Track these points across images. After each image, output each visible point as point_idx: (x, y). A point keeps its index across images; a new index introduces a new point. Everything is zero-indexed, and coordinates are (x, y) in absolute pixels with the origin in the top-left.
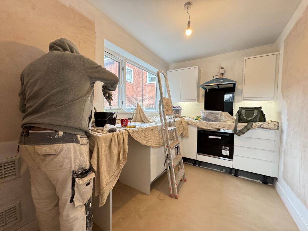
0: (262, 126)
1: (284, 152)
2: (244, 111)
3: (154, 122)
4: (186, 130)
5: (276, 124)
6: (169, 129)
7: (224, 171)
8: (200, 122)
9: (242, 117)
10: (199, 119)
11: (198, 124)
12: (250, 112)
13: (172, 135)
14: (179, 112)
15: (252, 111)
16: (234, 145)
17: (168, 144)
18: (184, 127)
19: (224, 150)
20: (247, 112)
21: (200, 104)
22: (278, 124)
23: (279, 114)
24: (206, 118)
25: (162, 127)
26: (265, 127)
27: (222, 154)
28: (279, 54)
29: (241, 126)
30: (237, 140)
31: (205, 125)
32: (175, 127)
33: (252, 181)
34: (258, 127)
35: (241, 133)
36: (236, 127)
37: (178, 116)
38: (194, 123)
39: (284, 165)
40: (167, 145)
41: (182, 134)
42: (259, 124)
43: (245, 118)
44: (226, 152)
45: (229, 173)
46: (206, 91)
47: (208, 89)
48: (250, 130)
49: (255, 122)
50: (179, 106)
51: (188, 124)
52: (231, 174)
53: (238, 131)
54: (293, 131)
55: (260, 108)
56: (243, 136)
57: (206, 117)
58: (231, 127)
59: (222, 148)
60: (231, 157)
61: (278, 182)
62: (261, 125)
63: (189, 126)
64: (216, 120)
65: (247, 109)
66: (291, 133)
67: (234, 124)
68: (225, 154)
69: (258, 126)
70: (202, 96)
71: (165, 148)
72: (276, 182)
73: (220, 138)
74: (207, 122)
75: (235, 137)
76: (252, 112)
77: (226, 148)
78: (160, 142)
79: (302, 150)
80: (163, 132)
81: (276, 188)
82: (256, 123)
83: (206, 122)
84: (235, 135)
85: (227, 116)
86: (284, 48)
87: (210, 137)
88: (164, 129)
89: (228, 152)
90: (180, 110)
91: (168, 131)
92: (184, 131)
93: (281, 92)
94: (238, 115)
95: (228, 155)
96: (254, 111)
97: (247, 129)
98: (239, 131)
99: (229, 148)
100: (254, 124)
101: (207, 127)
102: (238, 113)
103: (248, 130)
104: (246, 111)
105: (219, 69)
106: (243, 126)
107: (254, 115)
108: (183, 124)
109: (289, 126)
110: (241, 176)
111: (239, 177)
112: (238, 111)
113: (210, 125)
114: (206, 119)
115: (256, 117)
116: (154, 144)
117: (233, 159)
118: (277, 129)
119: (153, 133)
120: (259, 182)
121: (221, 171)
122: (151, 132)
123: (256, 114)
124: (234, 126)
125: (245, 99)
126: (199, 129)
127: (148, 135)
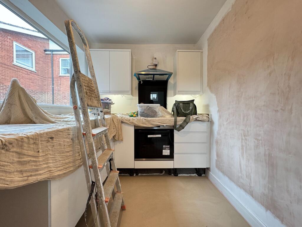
0: (198, 119)
1: (217, 142)
2: (181, 104)
4: (120, 131)
5: (207, 116)
6: (95, 131)
7: (164, 172)
8: (137, 119)
9: (179, 111)
10: (134, 115)
11: (135, 122)
12: (187, 105)
13: (100, 142)
14: (108, 106)
15: (188, 104)
16: (175, 141)
17: (94, 162)
18: (117, 126)
19: (165, 149)
20: (184, 105)
21: (134, 97)
22: (209, 116)
24: (144, 113)
26: (200, 119)
27: (164, 154)
28: (203, 52)
29: (181, 120)
30: (177, 136)
31: (144, 121)
32: (105, 128)
33: (190, 176)
34: (194, 120)
35: (182, 127)
36: (176, 122)
37: (108, 112)
38: (129, 120)
40: (90, 163)
41: (114, 137)
42: (195, 117)
43: (183, 111)
44: (166, 152)
45: (169, 175)
46: (140, 82)
47: (142, 81)
49: (191, 115)
50: (108, 99)
51: (122, 122)
52: (171, 175)
53: (177, 127)
54: (227, 121)
55: (193, 100)
56: (182, 130)
57: (144, 112)
58: (170, 122)
59: (163, 147)
60: (171, 157)
61: (210, 171)
62: (197, 118)
63: (123, 125)
64: (154, 114)
66: (225, 123)
67: (174, 118)
68: (166, 154)
69: (195, 119)
70: (135, 89)
71: (86, 171)
72: (208, 172)
73: (160, 136)
74: (146, 118)
75: (174, 133)
76: (188, 105)
77: (167, 146)
80: (83, 141)
82: (193, 116)
83: (144, 118)
84: (175, 131)
85: (163, 110)
87: (149, 136)
88: (84, 134)
89: (169, 151)
90: (110, 104)
91: (93, 135)
92: (116, 133)
94: (175, 109)
95: (169, 154)
96: (189, 104)
97: (186, 122)
98: (179, 126)
99: (170, 147)
100: (191, 117)
101: (145, 124)
102: (175, 107)
103: (187, 124)
104: (183, 104)
106: (182, 119)
107: (190, 108)
108: (115, 122)
109: (220, 117)
110: (180, 174)
112: (175, 104)
113: (149, 121)
114: (143, 115)
115: (192, 109)
116: (59, 170)
117: (173, 158)
118: (208, 121)
119: (53, 146)
120: (195, 176)
121: (161, 174)
122: (48, 144)
123: (191, 107)
124: (174, 121)
125: (179, 92)
126: (136, 128)
127: (36, 154)
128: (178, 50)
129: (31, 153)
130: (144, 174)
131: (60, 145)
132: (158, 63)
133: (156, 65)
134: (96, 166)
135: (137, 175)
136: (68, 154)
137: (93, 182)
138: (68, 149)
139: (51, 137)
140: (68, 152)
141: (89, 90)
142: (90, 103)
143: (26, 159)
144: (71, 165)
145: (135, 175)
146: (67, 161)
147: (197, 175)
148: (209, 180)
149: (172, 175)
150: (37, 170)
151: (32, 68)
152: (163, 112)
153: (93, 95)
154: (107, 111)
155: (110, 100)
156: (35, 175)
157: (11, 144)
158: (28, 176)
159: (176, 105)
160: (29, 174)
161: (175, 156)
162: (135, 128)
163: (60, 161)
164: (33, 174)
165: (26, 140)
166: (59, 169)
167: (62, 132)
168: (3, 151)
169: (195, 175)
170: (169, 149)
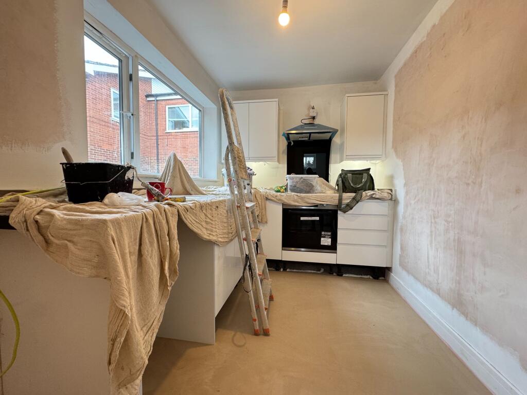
0: (373, 196)
1: (402, 230)
2: (349, 175)
3: (212, 194)
4: (263, 211)
5: (390, 192)
6: (248, 205)
7: (322, 270)
8: (286, 195)
9: (347, 184)
10: (282, 190)
11: (283, 198)
12: (358, 176)
15: (360, 174)
16: (338, 227)
17: (247, 235)
18: (260, 204)
19: (324, 237)
20: (354, 176)
21: (281, 165)
22: (392, 191)
23: (391, 178)
25: (233, 202)
26: (377, 197)
27: (322, 243)
28: (387, 95)
29: (348, 197)
30: (342, 219)
31: (296, 198)
32: (252, 204)
34: (368, 197)
35: (349, 207)
36: (340, 200)
38: (276, 196)
39: (402, 248)
40: (244, 236)
42: (370, 193)
43: (352, 185)
44: (326, 241)
45: (330, 273)
47: (293, 141)
48: (359, 203)
49: (364, 191)
50: (249, 168)
51: (267, 199)
52: (333, 274)
53: (343, 206)
54: (415, 199)
55: (369, 169)
56: (350, 212)
57: (295, 186)
58: (333, 200)
59: (321, 234)
60: (333, 248)
61: (392, 272)
62: (373, 194)
63: (268, 202)
64: (310, 189)
65: (354, 172)
66: (413, 202)
67: (338, 195)
68: (326, 244)
69: (370, 195)
71: (240, 243)
72: (389, 274)
73: (318, 218)
74: (299, 194)
75: (338, 215)
76: (361, 176)
77: (326, 233)
78: (228, 233)
79: (431, 222)
81: (390, 281)
82: (367, 192)
83: (296, 194)
84: (339, 212)
85: (323, 184)
86: (396, 86)
87: (302, 218)
88: (238, 206)
89: (330, 240)
90: (251, 174)
91: (247, 208)
92: (260, 212)
93: (393, 147)
94: (340, 182)
95: (330, 244)
96: (362, 174)
97: (356, 201)
98: (345, 205)
99: (331, 234)
100: (364, 193)
101: (298, 202)
102: (341, 179)
104: (352, 174)
105: (309, 109)
106: (351, 196)
107: (363, 180)
108: (258, 199)
109: (407, 193)
110: (346, 273)
111: (344, 275)
112: (340, 175)
113: (302, 198)
114: (294, 189)
115: (366, 182)
116: (221, 238)
117: (336, 250)
118: (391, 199)
119: (218, 214)
120: (369, 278)
121: (319, 272)
122: (216, 212)
123: (365, 179)
124: (337, 198)
125: (348, 157)
128: (347, 95)
130: (295, 270)
131: (221, 214)
132: (317, 113)
133: (314, 118)
135: (285, 270)
136: (225, 225)
137: (247, 255)
138: (225, 220)
139: (217, 206)
140: (225, 223)
144: (227, 236)
145: (282, 270)
148: (390, 285)
150: (212, 231)
155: (251, 170)
159: (342, 176)
160: (209, 233)
161: (338, 247)
162: (284, 207)
163: (221, 229)
165: (208, 205)
166: (221, 236)
168: (201, 211)
170: (330, 238)
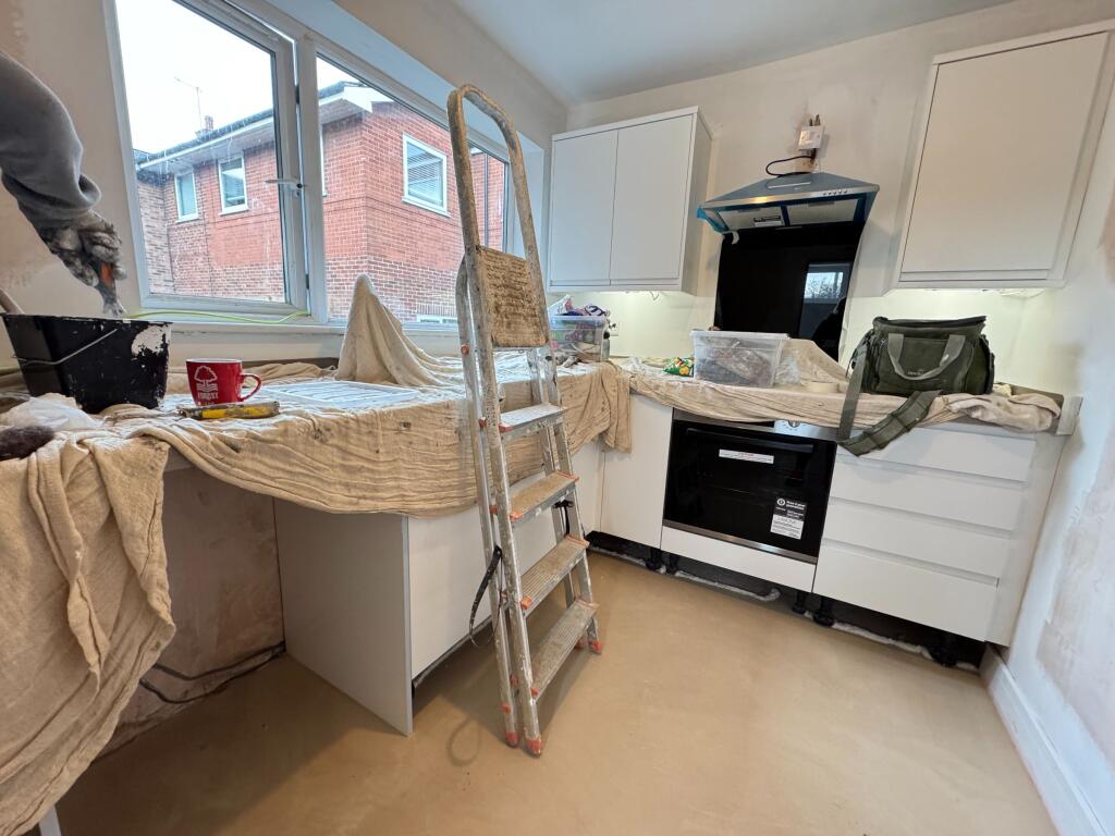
0: (975, 414)
2: (895, 339)
4: (623, 421)
5: (1052, 405)
6: (510, 419)
7: (774, 595)
8: (685, 386)
9: (881, 366)
11: (675, 394)
12: (926, 342)
14: (594, 333)
15: (937, 336)
16: (832, 494)
17: (500, 500)
18: (614, 404)
19: (783, 513)
20: (912, 341)
21: (698, 300)
22: (1060, 404)
24: (713, 367)
26: (991, 417)
27: (774, 529)
29: (876, 407)
30: (847, 473)
31: (709, 397)
32: (554, 410)
33: (889, 646)
34: (954, 417)
35: (874, 440)
36: (848, 414)
37: (592, 354)
38: (657, 387)
40: (494, 503)
41: (602, 435)
43: (898, 370)
44: (788, 525)
45: (794, 610)
46: (728, 238)
47: (740, 232)
48: (915, 431)
49: (942, 394)
50: (596, 309)
51: (632, 392)
52: (803, 613)
53: (855, 434)
55: (980, 321)
56: (876, 455)
57: (714, 363)
58: (823, 413)
59: (774, 504)
60: (807, 546)
62: (975, 408)
63: (635, 399)
64: (761, 375)
65: (913, 329)
67: (842, 398)
68: (787, 534)
69: (959, 411)
70: (709, 265)
71: (484, 518)
73: (769, 459)
74: (719, 387)
75: (837, 458)
76: (938, 342)
77: (791, 504)
80: (479, 440)
82: (951, 397)
83: (712, 385)
84: (840, 450)
85: (812, 359)
87: (723, 453)
88: (482, 424)
89: (800, 524)
90: (602, 326)
91: (502, 430)
92: (611, 425)
93: (1104, 241)
94: (862, 357)
95: (799, 536)
96: (944, 337)
97: (901, 424)
98: (860, 433)
99: (807, 509)
100: (939, 400)
101: (714, 408)
102: (865, 348)
103: (908, 429)
104: (907, 335)
105: (799, 127)
106: (887, 407)
107: (946, 358)
108: (609, 390)
110: (842, 622)
111: (836, 626)
112: (868, 336)
113: (728, 399)
114: (714, 371)
115: (954, 365)
116: (424, 500)
117: (816, 554)
118: (1052, 430)
119: (411, 443)
120: (921, 655)
121: (762, 598)
122: (397, 438)
123: (951, 354)
124: (840, 408)
125: (904, 278)
126: (678, 418)
127: (373, 456)
128: (939, 59)
129: (364, 452)
130: (696, 579)
131: (426, 442)
132: (825, 140)
133: (812, 155)
134: (504, 512)
135: (671, 571)
136: (447, 467)
137: (497, 549)
138: (450, 455)
139: (405, 422)
140: (447, 461)
141: (510, 295)
142: (504, 337)
143: (354, 463)
144: (454, 493)
145: (663, 570)
146: (444, 482)
147: (926, 654)
148: (990, 698)
149: (806, 614)
150: (375, 489)
151: (442, 204)
152: (809, 363)
153: (520, 311)
154: (590, 351)
155: (603, 313)
156: (372, 498)
157: (328, 430)
158: (359, 498)
159: (873, 337)
160: (360, 494)
161: (824, 549)
162: (675, 418)
163: (427, 479)
164: (367, 494)
165: (353, 424)
166: (424, 496)
167: (431, 412)
168: (316, 442)
169: (917, 649)
170: (801, 518)
